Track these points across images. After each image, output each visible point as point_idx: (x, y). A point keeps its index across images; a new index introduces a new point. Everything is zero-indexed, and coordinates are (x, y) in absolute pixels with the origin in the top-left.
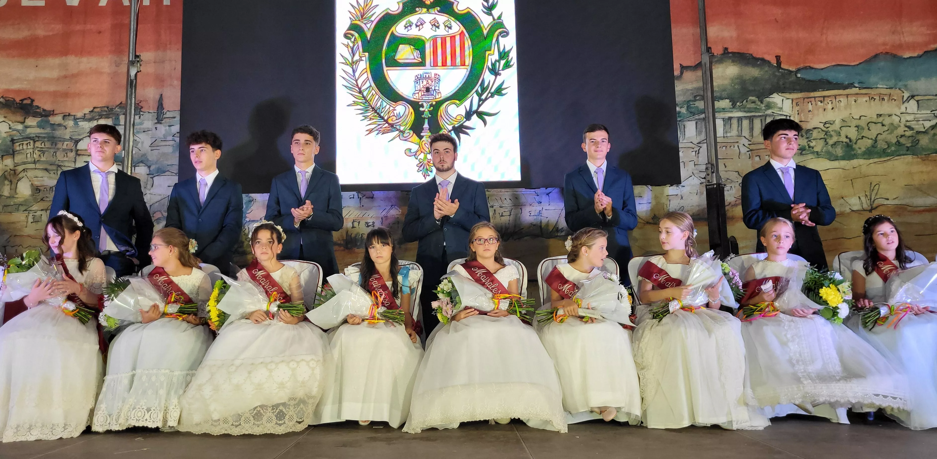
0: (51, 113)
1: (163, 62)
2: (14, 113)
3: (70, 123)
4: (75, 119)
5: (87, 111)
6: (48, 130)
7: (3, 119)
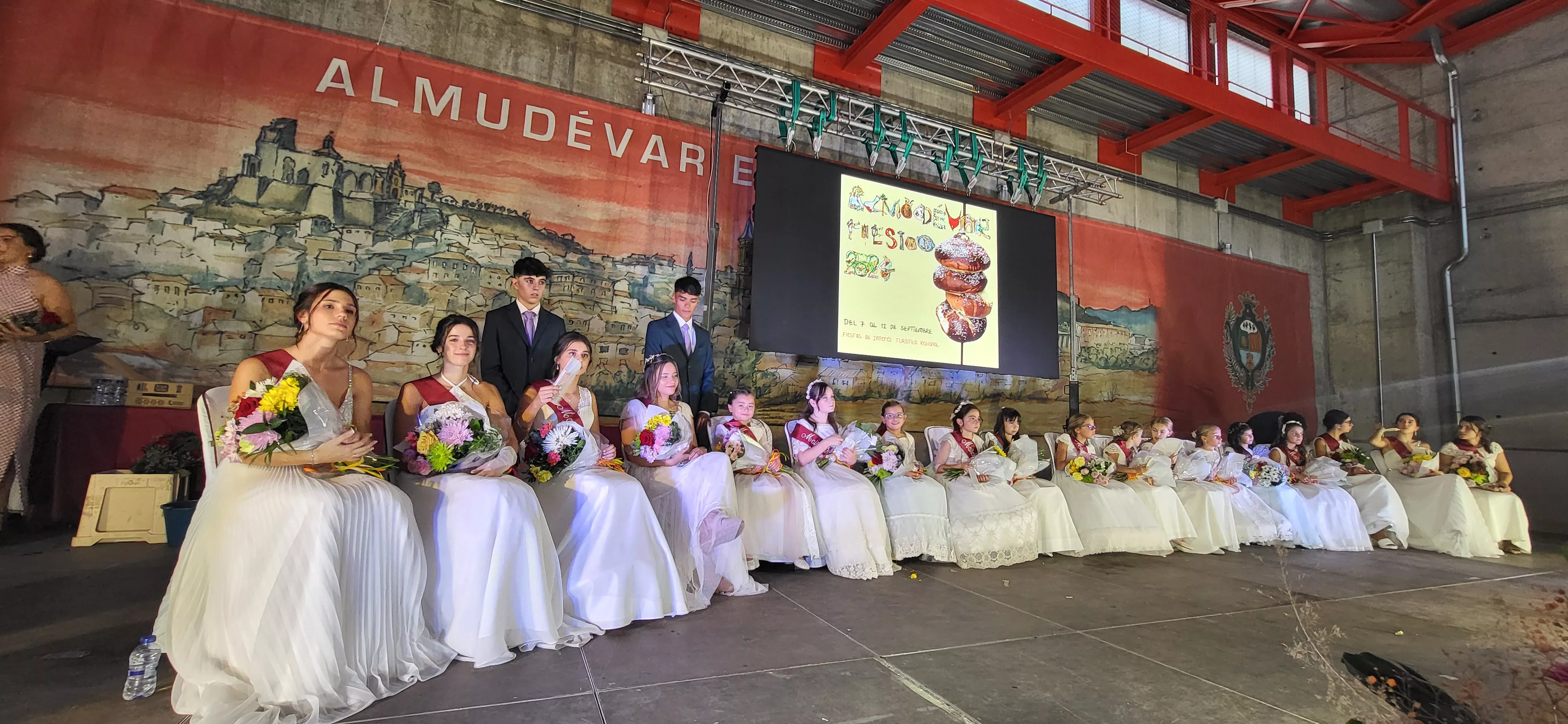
0: (592, 252)
1: (695, 224)
2: (555, 246)
3: (610, 264)
4: (613, 262)
5: (625, 256)
6: (588, 268)
7: (544, 250)
